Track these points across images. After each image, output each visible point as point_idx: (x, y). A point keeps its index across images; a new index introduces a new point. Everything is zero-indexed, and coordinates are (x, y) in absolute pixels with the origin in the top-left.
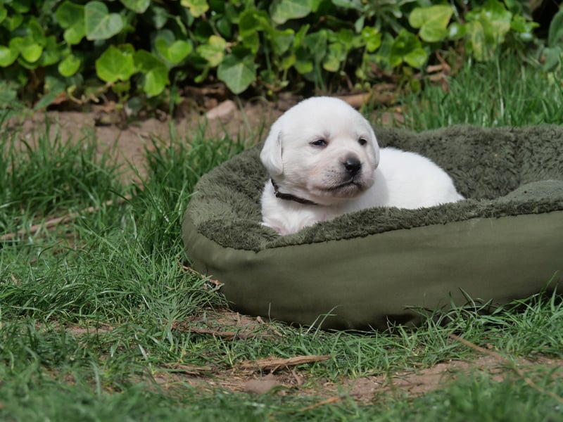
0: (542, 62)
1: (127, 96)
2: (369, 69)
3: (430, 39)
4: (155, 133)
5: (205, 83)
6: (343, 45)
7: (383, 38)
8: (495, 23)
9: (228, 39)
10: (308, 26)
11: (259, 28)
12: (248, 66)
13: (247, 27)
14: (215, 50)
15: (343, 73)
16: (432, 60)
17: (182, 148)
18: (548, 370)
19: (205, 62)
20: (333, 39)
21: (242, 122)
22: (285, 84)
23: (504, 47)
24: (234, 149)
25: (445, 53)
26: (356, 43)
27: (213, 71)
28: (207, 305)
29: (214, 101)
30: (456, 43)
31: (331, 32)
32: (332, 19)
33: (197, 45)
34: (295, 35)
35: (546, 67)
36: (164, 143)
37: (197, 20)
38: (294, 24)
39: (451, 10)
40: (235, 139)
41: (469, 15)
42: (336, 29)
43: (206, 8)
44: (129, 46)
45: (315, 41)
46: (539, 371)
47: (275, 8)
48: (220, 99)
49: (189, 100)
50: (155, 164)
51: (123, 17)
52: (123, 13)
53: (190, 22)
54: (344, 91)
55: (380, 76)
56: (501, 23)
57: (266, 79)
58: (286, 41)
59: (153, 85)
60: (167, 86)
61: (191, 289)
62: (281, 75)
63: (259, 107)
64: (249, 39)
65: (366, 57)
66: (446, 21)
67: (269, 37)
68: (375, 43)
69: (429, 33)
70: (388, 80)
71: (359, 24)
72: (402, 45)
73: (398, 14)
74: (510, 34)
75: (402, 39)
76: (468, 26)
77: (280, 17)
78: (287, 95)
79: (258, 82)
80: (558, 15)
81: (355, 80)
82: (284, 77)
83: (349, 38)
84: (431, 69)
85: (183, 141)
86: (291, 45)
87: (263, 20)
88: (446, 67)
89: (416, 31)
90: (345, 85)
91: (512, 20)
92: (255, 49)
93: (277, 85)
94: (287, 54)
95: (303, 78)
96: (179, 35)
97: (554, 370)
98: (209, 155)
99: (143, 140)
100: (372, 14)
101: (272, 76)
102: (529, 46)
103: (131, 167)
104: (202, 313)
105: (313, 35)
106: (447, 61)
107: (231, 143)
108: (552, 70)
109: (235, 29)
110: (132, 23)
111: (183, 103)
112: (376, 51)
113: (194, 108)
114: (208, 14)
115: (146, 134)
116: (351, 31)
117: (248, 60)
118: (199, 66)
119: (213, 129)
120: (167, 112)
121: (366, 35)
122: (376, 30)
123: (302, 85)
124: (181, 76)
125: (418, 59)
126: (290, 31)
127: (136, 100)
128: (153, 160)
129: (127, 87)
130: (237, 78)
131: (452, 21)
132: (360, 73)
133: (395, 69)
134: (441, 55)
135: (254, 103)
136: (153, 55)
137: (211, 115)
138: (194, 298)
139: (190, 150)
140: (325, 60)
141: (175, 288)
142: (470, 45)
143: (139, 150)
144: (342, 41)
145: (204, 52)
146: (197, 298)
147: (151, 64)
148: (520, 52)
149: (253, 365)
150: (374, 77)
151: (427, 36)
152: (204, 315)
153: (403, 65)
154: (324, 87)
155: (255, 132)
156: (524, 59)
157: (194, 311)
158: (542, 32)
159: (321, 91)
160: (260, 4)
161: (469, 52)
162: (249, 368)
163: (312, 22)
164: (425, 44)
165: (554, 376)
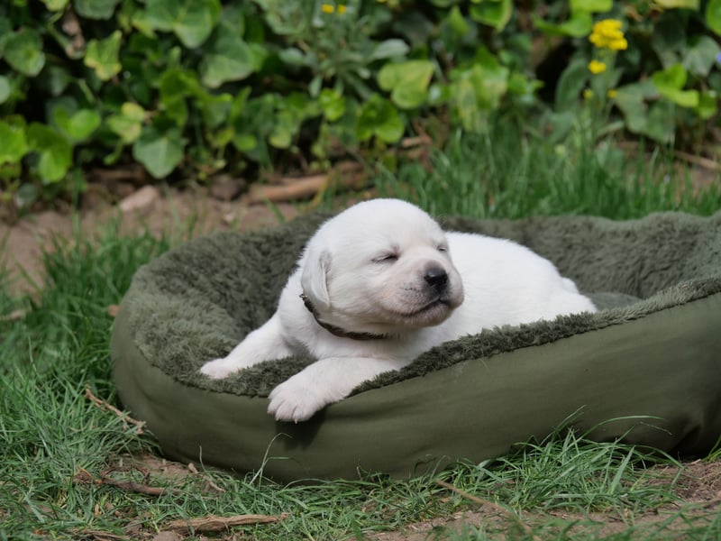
0: (548, 133)
1: (17, 183)
2: (330, 143)
3: (406, 104)
4: (55, 229)
5: (119, 164)
6: (295, 116)
7: (346, 104)
8: (487, 83)
9: (147, 107)
10: (246, 91)
11: (187, 93)
12: (173, 143)
13: (171, 92)
14: (130, 121)
15: (295, 150)
16: (406, 135)
17: (89, 249)
18: (562, 526)
19: (116, 137)
20: (281, 105)
21: (167, 214)
22: (220, 164)
23: (501, 112)
24: (157, 248)
25: (425, 122)
26: (312, 110)
27: (128, 150)
28: (124, 451)
29: (129, 188)
30: (440, 111)
31: (278, 97)
32: (280, 80)
33: (106, 115)
34: (233, 102)
35: (555, 137)
36: (66, 242)
37: (106, 83)
38: (231, 87)
39: (428, 68)
40: (158, 237)
41: (453, 73)
42: (285, 93)
43: (116, 68)
44: (19, 118)
45: (258, 109)
46: (552, 525)
47: (206, 69)
48: (137, 185)
49: (97, 186)
50: (55, 270)
51: (10, 82)
52: (10, 75)
53: (97, 86)
54: (297, 172)
55: (342, 153)
56: (495, 82)
57: (197, 158)
58: (222, 108)
59: (52, 169)
60: (70, 170)
61: (104, 430)
62: (215, 153)
63: (187, 195)
64: (175, 108)
65: (324, 128)
66: (425, 81)
67: (199, 104)
68: (336, 109)
69: (404, 97)
70: (349, 157)
71: (315, 87)
72: (373, 114)
73: (365, 74)
74: (508, 97)
75: (373, 107)
76: (453, 88)
77: (214, 78)
78: (225, 179)
79: (186, 163)
80: (567, 72)
81: (311, 158)
82: (221, 154)
83: (302, 105)
84: (408, 142)
85: (91, 240)
86: (228, 114)
87: (191, 82)
88: (424, 138)
89: (387, 95)
90: (298, 165)
91: (509, 78)
92: (181, 120)
93: (211, 166)
94: (223, 126)
95: (244, 157)
96: (83, 104)
97: (570, 527)
98: (124, 256)
99: (39, 240)
100: (331, 72)
101: (205, 154)
102: (532, 112)
103: (25, 274)
104: (119, 460)
105: (255, 102)
106: (428, 132)
107: (153, 241)
108: (561, 141)
109: (155, 94)
110: (22, 88)
111: (90, 191)
112: (338, 121)
113: (104, 197)
114: (120, 76)
115: (44, 231)
116: (303, 96)
117: (174, 134)
118: (109, 143)
119: (130, 224)
120: (69, 202)
121: (325, 99)
122: (337, 93)
123: (242, 165)
124: (87, 156)
125: (391, 133)
126: (227, 98)
127: (28, 188)
128: (52, 263)
129: (17, 171)
130: (159, 157)
131: (433, 80)
132: (318, 150)
133: (362, 144)
134: (420, 124)
135: (182, 189)
136: (50, 129)
137: (126, 205)
138: (107, 441)
139: (100, 251)
140: (272, 132)
141: (82, 429)
142: (456, 112)
143: (33, 252)
144: (294, 108)
145: (116, 125)
146: (111, 442)
147: (48, 142)
148: (521, 120)
149: (184, 524)
150: (335, 153)
151: (403, 99)
152: (121, 464)
153: (373, 139)
154: (271, 168)
155: (184, 226)
156: (526, 128)
157: (108, 458)
158: (547, 95)
159: (268, 172)
160: (188, 62)
161: (454, 120)
162: (179, 527)
163: (254, 84)
164: (400, 111)
165: (570, 534)
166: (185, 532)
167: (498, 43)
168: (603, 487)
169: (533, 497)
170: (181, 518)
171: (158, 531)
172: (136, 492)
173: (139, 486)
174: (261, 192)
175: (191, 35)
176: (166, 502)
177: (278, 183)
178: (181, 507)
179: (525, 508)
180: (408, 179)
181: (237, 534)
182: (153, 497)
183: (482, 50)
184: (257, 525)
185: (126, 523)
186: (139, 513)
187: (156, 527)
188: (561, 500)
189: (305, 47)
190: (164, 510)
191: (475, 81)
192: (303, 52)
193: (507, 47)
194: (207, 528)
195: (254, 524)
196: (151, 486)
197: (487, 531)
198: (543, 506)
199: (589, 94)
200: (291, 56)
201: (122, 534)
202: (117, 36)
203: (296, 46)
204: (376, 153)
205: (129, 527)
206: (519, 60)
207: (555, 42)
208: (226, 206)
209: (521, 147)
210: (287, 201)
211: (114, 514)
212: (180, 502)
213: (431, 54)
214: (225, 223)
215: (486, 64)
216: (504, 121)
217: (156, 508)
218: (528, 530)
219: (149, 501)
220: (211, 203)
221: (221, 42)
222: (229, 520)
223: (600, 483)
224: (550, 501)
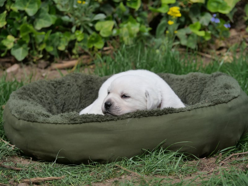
2: (78, 49)
3: (105, 35)
5: (5, 57)
6: (66, 39)
7: (84, 36)
8: (132, 28)
9: (16, 37)
10: (50, 31)
11: (29, 32)
12: (25, 49)
13: (24, 31)
14: (10, 41)
15: (67, 51)
16: (106, 45)
18: (160, 180)
19: (5, 47)
20: (62, 36)
21: (22, 73)
22: (41, 56)
24: (19, 85)
25: (111, 42)
26: (72, 37)
27: (9, 51)
28: (8, 155)
29: (9, 65)
30: (116, 38)
31: (61, 33)
32: (61, 27)
33: (1, 39)
34: (45, 35)
35: (156, 47)
37: (1, 28)
38: (45, 30)
39: (112, 23)
40: (20, 81)
41: (121, 25)
42: (63, 32)
43: (5, 23)
45: (54, 37)
46: (155, 180)
47: (36, 23)
48: (12, 64)
54: (67, 59)
55: (83, 52)
56: (135, 28)
57: (33, 54)
58: (41, 37)
61: (1, 148)
62: (39, 52)
63: (29, 67)
64: (25, 37)
65: (77, 44)
66: (111, 28)
67: (34, 36)
68: (81, 37)
69: (104, 33)
70: (86, 54)
71: (73, 29)
72: (93, 39)
73: (91, 25)
74: (140, 33)
75: (93, 36)
76: (121, 30)
77: (39, 27)
78: (42, 61)
79: (29, 56)
80: (160, 25)
81: (72, 54)
82: (41, 53)
83: (69, 36)
84: (105, 49)
86: (43, 39)
87: (31, 27)
88: (112, 47)
89: (98, 32)
91: (140, 26)
92: (28, 41)
93: (37, 57)
94: (42, 43)
95: (49, 54)
98: (8, 88)
100: (79, 24)
101: (35, 53)
102: (148, 38)
104: (6, 159)
105: (53, 35)
106: (112, 45)
107: (18, 83)
108: (158, 48)
109: (18, 32)
112: (81, 41)
113: (1, 67)
114: (6, 26)
116: (69, 33)
117: (25, 46)
118: (3, 49)
119: (10, 77)
121: (77, 34)
122: (81, 31)
123: (48, 57)
125: (99, 45)
126: (43, 33)
130: (20, 54)
131: (114, 27)
132: (74, 51)
133: (90, 49)
134: (109, 42)
135: (28, 65)
137: (8, 70)
140: (59, 45)
142: (122, 38)
144: (66, 37)
145: (5, 43)
146: (3, 152)
148: (144, 41)
149: (29, 180)
150: (80, 52)
151: (104, 34)
152: (7, 160)
153: (93, 47)
154: (58, 58)
155: (28, 78)
156: (146, 44)
157: (2, 158)
158: (153, 32)
159: (57, 59)
160: (30, 21)
161: (121, 41)
162: (27, 182)
163: (53, 29)
164: (103, 38)
165: (161, 183)
166: (29, 183)
167: (136, 15)
168: (172, 167)
169: (149, 170)
170: (27, 178)
171: (20, 183)
172: (12, 169)
173: (13, 167)
174: (55, 66)
175: (31, 11)
176: (22, 173)
177: (61, 63)
178: (27, 175)
179: (146, 174)
180: (105, 61)
181: (47, 184)
182: (18, 171)
183: (131, 17)
184: (54, 181)
185: (9, 180)
186: (13, 177)
187: (19, 182)
188: (158, 171)
189: (70, 16)
190: (21, 175)
191: (128, 28)
192: (70, 17)
193: (139, 16)
194: (36, 182)
195: (53, 180)
196: (17, 167)
197: (133, 182)
198: (152, 173)
199: (167, 32)
200: (66, 18)
201: (7, 184)
202: (5, 12)
203: (67, 15)
204: (94, 52)
205: (10, 182)
206: (143, 20)
207: (155, 14)
208: (43, 71)
209: (144, 50)
210: (64, 69)
211: (4, 177)
212: (27, 173)
213: (113, 18)
214: (42, 77)
215: (132, 22)
216: (138, 41)
217: (19, 175)
218: (147, 182)
219: (16, 172)
220: (38, 70)
221: (41, 14)
222: (44, 179)
223: (172, 165)
224: (154, 172)
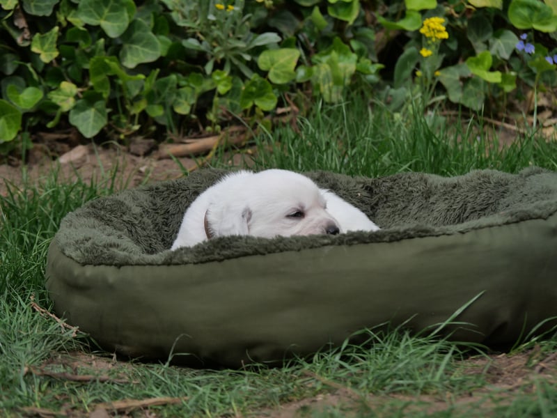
0: (388, 103)
3: (278, 81)
8: (341, 65)
16: (281, 103)
23: (353, 87)
30: (304, 86)
35: (393, 107)
39: (296, 53)
41: (315, 58)
46: (391, 405)
56: (347, 64)
69: (277, 76)
70: (237, 122)
72: (254, 89)
74: (357, 76)
75: (254, 83)
76: (315, 68)
80: (402, 57)
84: (280, 111)
88: (295, 108)
91: (358, 61)
97: (405, 406)
102: (376, 87)
106: (295, 103)
108: (397, 110)
112: (226, 94)
121: (217, 77)
125: (267, 104)
142: (318, 87)
148: (367, 93)
151: (276, 78)
153: (254, 107)
156: (371, 99)
158: (387, 75)
161: (316, 93)
164: (275, 86)
167: (349, 35)
168: (430, 375)
169: (377, 383)
179: (371, 392)
180: (280, 139)
183: (337, 39)
188: (398, 385)
193: (355, 38)
197: (342, 409)
198: (385, 390)
199: (419, 73)
204: (255, 119)
206: (365, 47)
207: (392, 34)
213: (298, 44)
215: (340, 51)
216: (353, 94)
218: (373, 408)
223: (428, 372)
224: (390, 386)
